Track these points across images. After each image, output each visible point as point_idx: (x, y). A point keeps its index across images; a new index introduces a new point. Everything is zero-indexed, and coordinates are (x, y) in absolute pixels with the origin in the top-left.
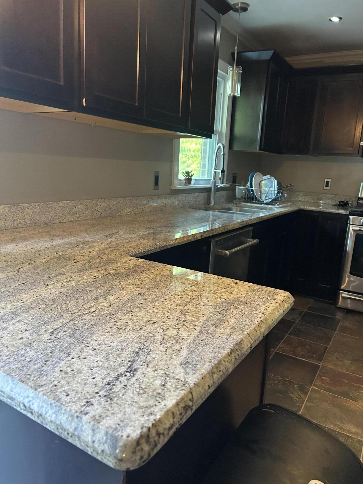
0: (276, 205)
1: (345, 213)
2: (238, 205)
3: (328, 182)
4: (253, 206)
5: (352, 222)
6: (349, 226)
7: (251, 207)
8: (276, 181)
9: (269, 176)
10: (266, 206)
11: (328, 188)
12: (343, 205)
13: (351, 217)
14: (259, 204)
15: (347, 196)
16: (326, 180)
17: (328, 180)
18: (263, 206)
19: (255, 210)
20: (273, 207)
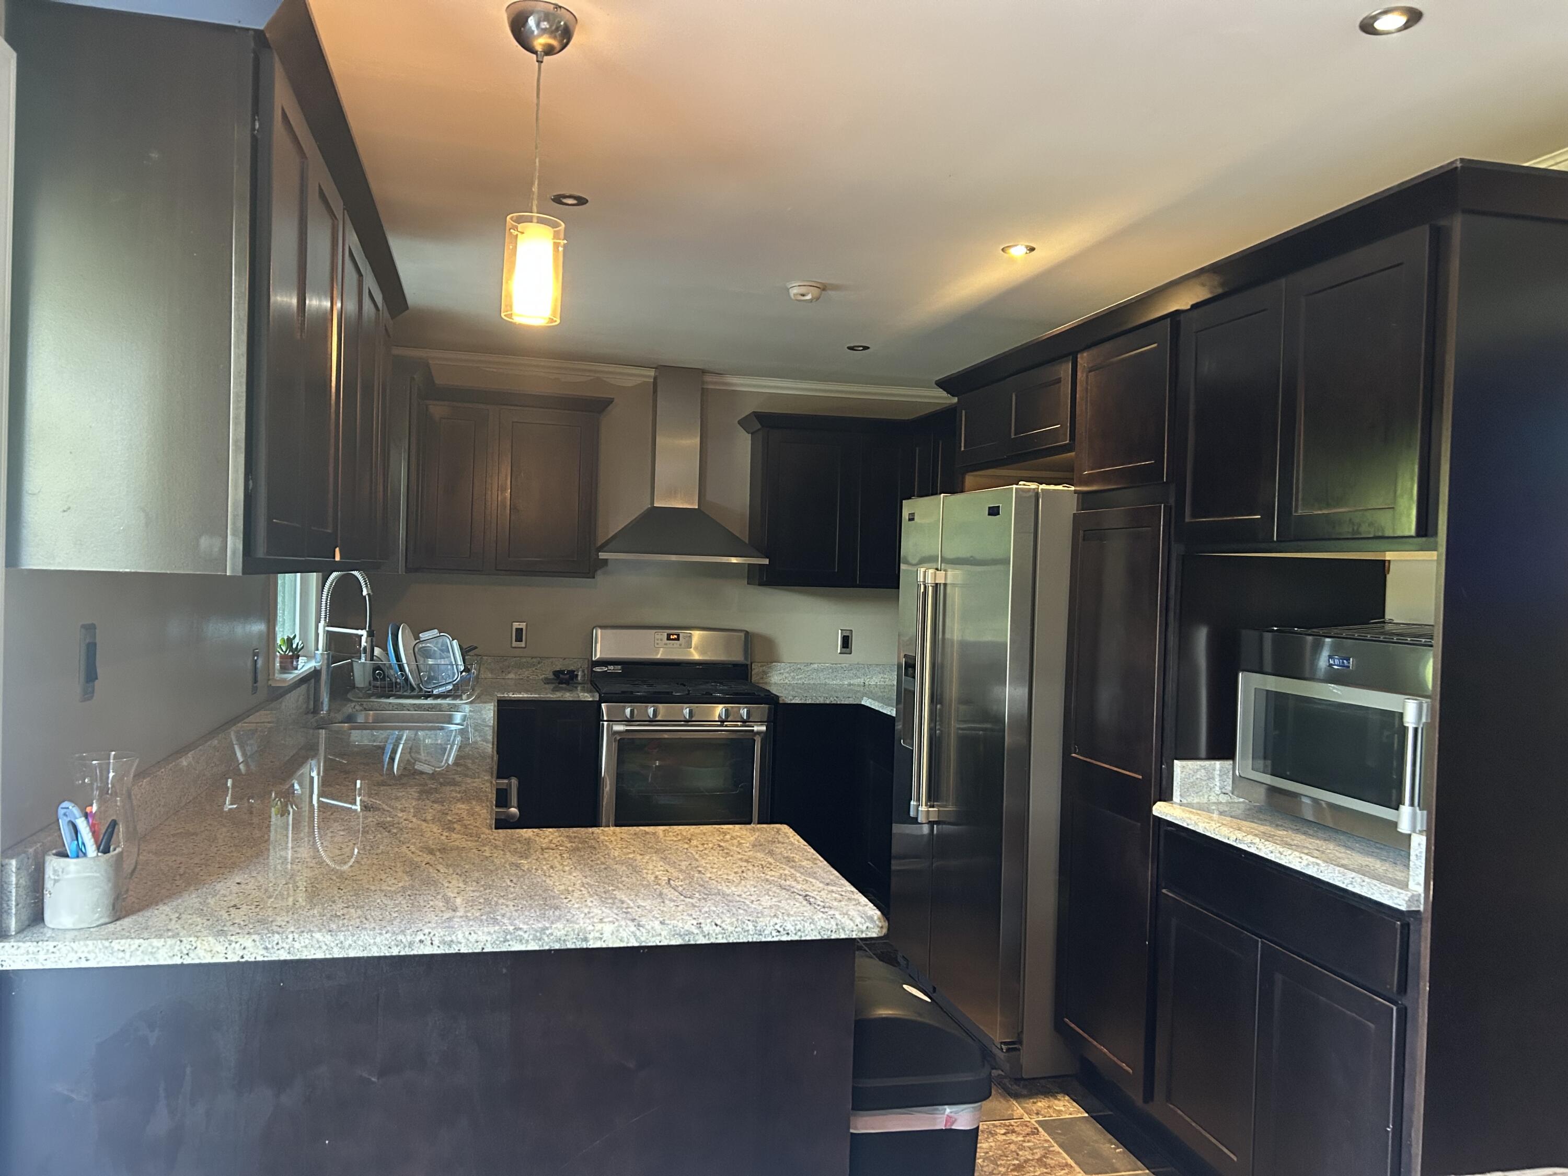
0: (464, 697)
1: (591, 699)
2: (364, 706)
3: (519, 631)
4: (406, 704)
5: (608, 716)
6: (603, 724)
7: (402, 707)
8: (455, 642)
9: (436, 631)
10: (439, 701)
11: (523, 644)
12: (564, 678)
13: (603, 705)
14: (418, 697)
15: (565, 659)
16: (516, 625)
17: (520, 627)
18: (429, 701)
19: (412, 715)
20: (458, 702)
